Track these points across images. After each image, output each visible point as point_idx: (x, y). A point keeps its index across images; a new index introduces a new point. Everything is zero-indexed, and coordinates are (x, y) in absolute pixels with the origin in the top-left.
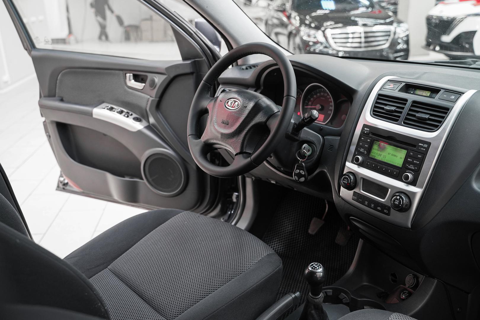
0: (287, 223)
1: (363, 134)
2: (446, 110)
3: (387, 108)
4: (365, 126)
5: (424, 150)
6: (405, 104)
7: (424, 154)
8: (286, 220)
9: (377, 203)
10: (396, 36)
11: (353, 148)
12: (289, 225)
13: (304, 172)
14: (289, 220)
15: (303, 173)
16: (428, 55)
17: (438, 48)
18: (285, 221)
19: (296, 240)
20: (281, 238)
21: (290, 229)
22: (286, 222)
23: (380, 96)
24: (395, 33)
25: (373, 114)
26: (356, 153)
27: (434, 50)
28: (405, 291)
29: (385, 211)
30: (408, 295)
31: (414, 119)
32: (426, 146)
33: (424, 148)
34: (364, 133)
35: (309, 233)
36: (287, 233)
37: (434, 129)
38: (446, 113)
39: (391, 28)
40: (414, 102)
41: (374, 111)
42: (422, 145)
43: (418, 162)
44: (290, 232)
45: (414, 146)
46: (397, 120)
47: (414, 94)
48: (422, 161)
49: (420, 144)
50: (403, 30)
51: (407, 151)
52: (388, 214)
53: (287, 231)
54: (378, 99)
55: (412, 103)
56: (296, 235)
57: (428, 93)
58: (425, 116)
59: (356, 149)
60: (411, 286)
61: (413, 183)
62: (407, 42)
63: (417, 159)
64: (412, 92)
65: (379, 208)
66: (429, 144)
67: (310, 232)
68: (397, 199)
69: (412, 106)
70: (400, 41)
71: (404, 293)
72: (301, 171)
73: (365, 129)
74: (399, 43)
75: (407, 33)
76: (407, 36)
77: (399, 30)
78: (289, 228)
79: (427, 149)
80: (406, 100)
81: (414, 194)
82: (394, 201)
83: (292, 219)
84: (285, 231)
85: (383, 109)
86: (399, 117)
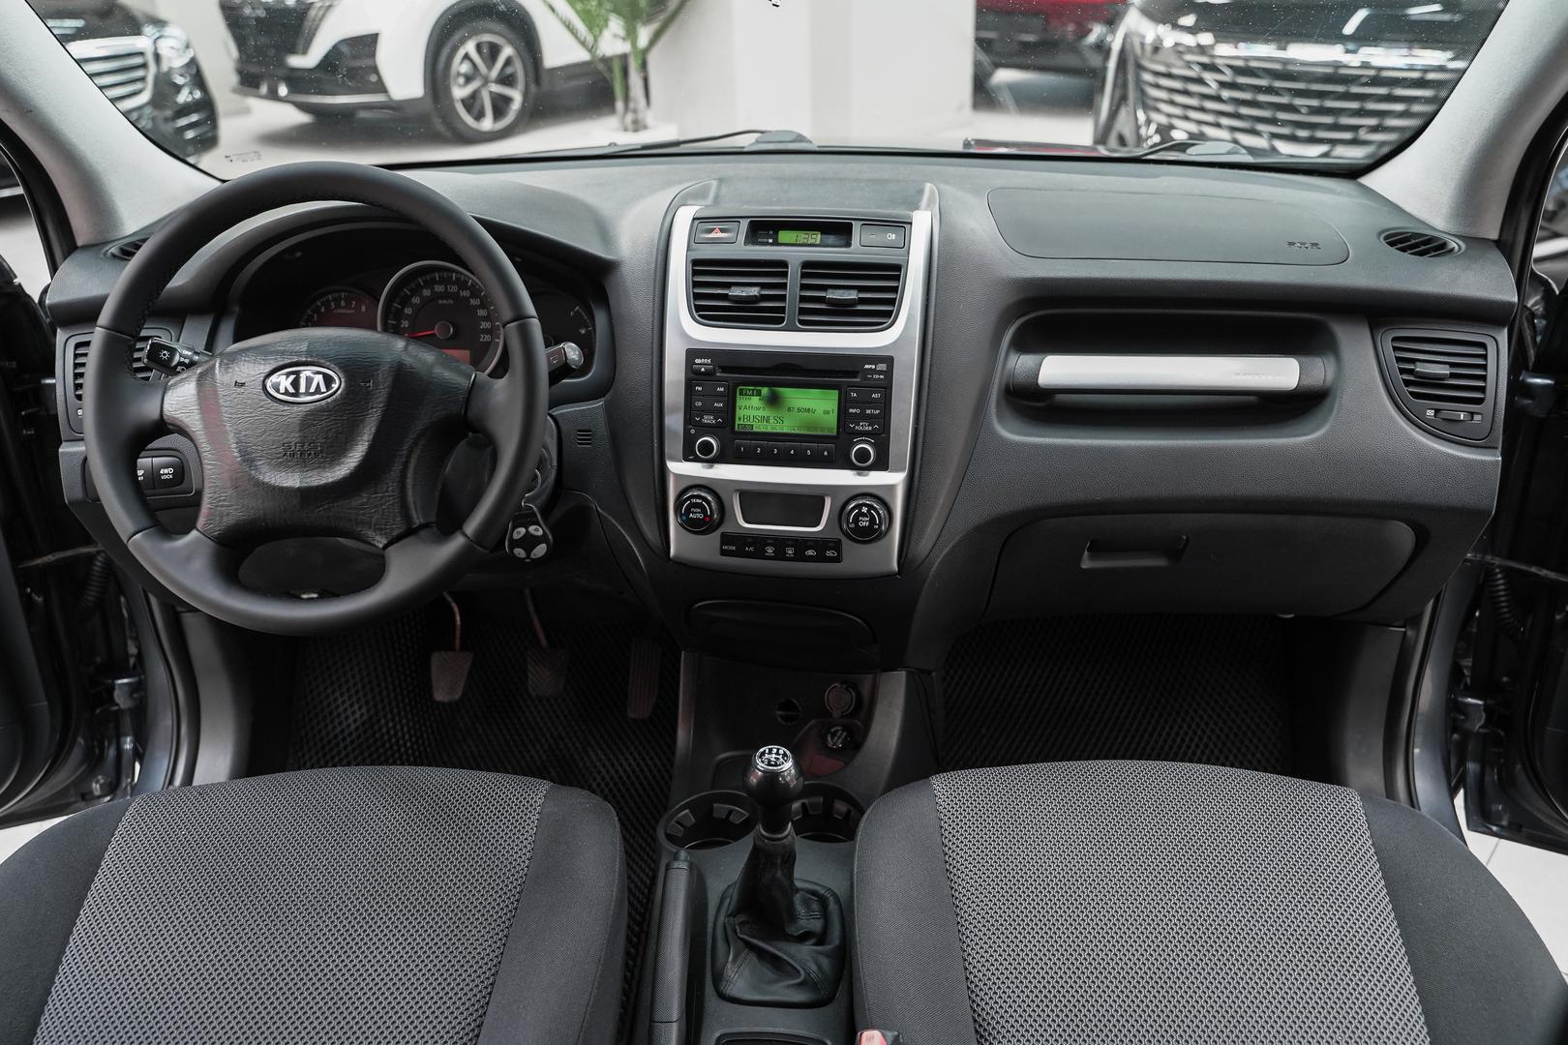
0: (343, 702)
1: (693, 377)
2: (894, 272)
3: (736, 292)
4: (692, 354)
5: (882, 377)
6: (785, 275)
7: (886, 387)
8: (338, 694)
9: (801, 543)
10: (165, 67)
11: (675, 422)
12: (352, 705)
13: (540, 529)
14: (348, 690)
15: (540, 533)
16: (247, 111)
17: (283, 90)
18: (336, 700)
19: (390, 740)
20: (344, 753)
21: (362, 715)
22: (340, 701)
23: (699, 267)
24: (157, 57)
25: (699, 316)
26: (693, 431)
27: (273, 95)
28: (833, 730)
29: (829, 553)
30: (845, 734)
31: (823, 307)
32: (882, 367)
33: (880, 372)
34: (698, 373)
35: (438, 703)
36: (357, 729)
37: (884, 323)
38: (897, 278)
39: (142, 43)
40: (806, 265)
41: (698, 308)
42: (874, 367)
43: (878, 412)
44: (363, 723)
45: (854, 374)
46: (780, 320)
47: (776, 243)
48: (886, 405)
49: (867, 366)
50: (172, 48)
51: (837, 392)
52: (838, 560)
53: (353, 727)
54: (695, 273)
55: (803, 268)
56: (387, 723)
57: (817, 237)
58: (849, 295)
59: (688, 421)
60: (847, 710)
61: (882, 464)
62: (199, 80)
63: (872, 403)
64: (771, 241)
65: (810, 553)
66: (889, 361)
67: (440, 695)
68: (864, 515)
69: (804, 276)
70: (180, 80)
71: (833, 735)
72: (532, 529)
73: (698, 361)
74: (178, 88)
75: (190, 54)
76: (193, 63)
77: (164, 48)
78: (358, 715)
79: (889, 374)
80: (784, 264)
81: (891, 488)
82: (856, 520)
83: (355, 684)
84: (349, 726)
85: (725, 297)
86: (782, 310)
